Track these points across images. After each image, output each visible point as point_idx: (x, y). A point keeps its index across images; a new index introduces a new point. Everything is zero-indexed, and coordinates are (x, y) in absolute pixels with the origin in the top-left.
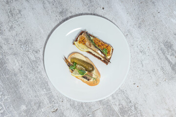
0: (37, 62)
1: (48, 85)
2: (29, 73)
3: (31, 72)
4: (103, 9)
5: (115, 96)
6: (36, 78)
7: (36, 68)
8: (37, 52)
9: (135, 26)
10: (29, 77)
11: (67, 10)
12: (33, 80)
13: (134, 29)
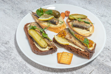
0: (9, 51)
1: (26, 67)
2: (2, 63)
3: (5, 61)
4: (55, 2)
5: (102, 54)
6: (12, 64)
7: (9, 57)
8: (6, 44)
9: (86, 4)
10: (3, 67)
11: (25, 10)
12: (9, 67)
13: (87, 6)
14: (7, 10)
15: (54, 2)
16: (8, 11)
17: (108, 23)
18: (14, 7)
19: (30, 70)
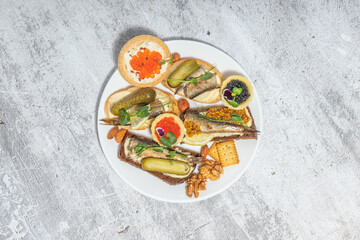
14: (103, 27)
15: (206, 33)
16: (104, 30)
17: (286, 134)
18: (119, 21)
19: (112, 189)
